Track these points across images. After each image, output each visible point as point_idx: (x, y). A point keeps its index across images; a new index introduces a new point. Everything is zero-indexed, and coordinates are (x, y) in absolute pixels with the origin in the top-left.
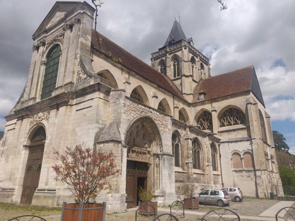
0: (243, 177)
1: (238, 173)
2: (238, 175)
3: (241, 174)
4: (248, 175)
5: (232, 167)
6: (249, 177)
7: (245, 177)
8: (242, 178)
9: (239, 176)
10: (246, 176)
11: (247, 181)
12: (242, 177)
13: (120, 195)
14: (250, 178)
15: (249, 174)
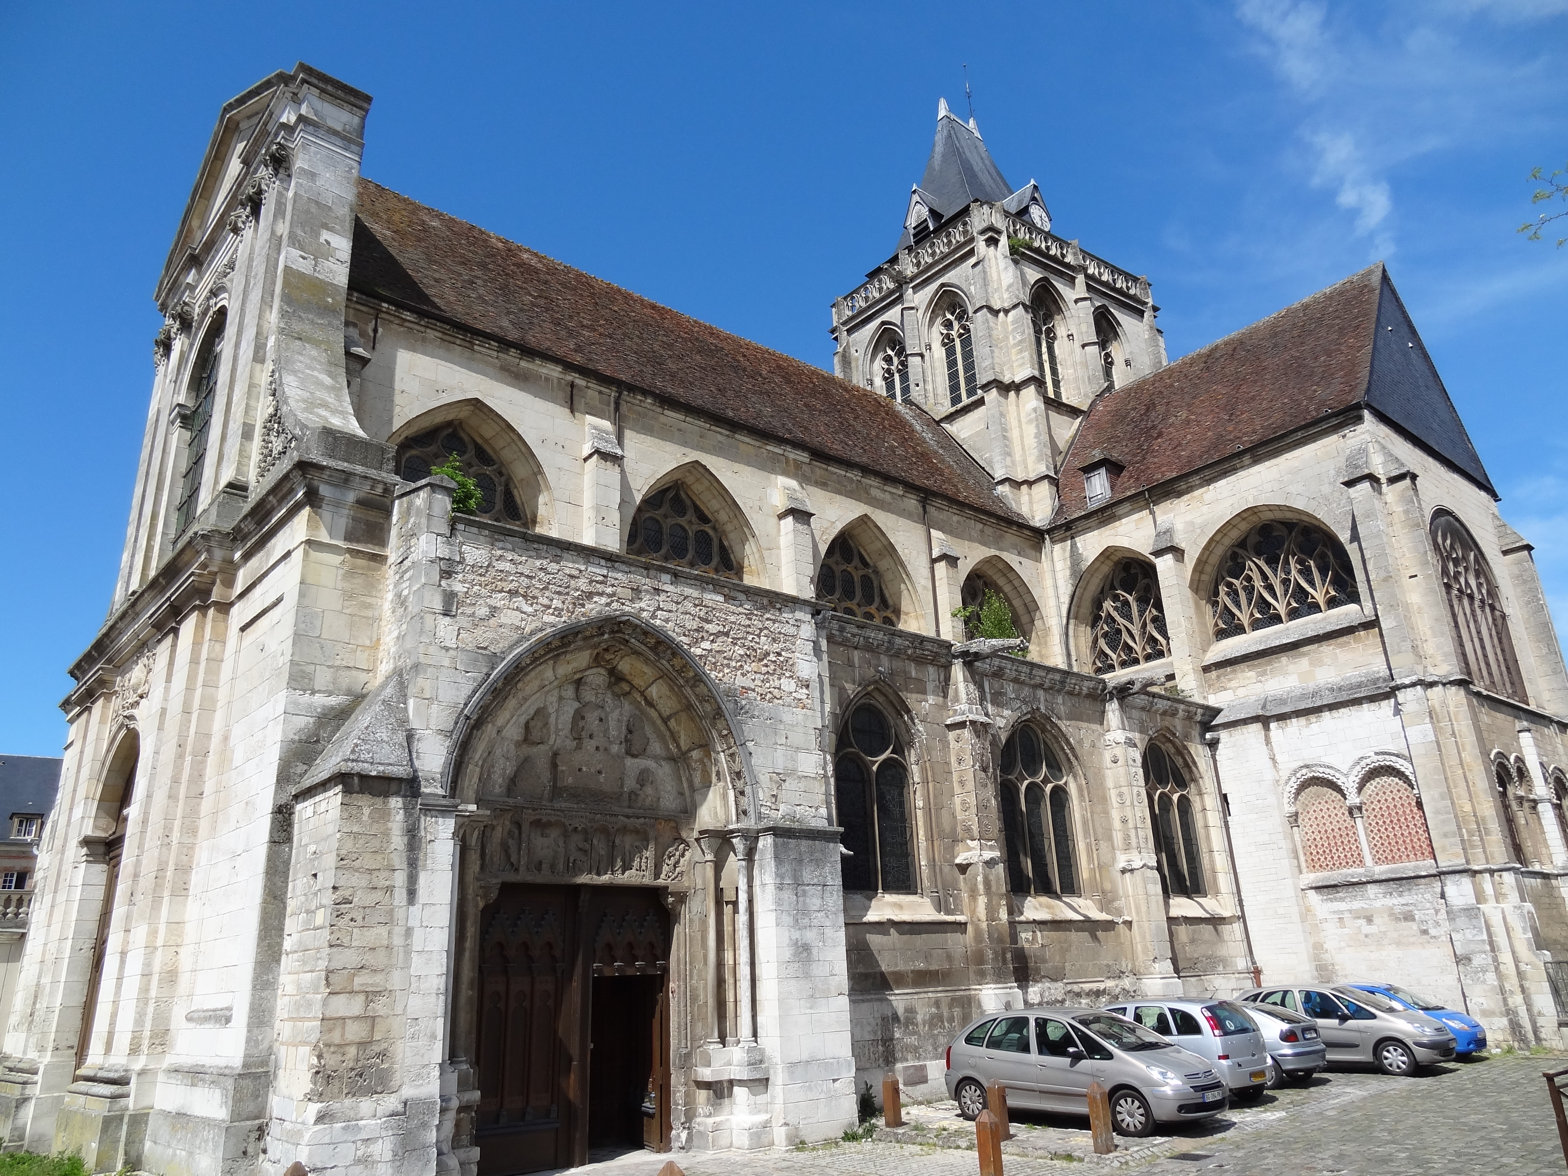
0: (1369, 920)
1: (1342, 899)
2: (1342, 912)
3: (1357, 904)
4: (1397, 910)
5: (1303, 864)
6: (1409, 917)
7: (1381, 922)
8: (1367, 929)
9: (1347, 915)
10: (1391, 915)
11: (1398, 943)
12: (1363, 922)
13: (392, 1103)
14: (1414, 926)
15: (1407, 898)
